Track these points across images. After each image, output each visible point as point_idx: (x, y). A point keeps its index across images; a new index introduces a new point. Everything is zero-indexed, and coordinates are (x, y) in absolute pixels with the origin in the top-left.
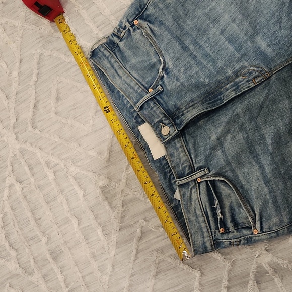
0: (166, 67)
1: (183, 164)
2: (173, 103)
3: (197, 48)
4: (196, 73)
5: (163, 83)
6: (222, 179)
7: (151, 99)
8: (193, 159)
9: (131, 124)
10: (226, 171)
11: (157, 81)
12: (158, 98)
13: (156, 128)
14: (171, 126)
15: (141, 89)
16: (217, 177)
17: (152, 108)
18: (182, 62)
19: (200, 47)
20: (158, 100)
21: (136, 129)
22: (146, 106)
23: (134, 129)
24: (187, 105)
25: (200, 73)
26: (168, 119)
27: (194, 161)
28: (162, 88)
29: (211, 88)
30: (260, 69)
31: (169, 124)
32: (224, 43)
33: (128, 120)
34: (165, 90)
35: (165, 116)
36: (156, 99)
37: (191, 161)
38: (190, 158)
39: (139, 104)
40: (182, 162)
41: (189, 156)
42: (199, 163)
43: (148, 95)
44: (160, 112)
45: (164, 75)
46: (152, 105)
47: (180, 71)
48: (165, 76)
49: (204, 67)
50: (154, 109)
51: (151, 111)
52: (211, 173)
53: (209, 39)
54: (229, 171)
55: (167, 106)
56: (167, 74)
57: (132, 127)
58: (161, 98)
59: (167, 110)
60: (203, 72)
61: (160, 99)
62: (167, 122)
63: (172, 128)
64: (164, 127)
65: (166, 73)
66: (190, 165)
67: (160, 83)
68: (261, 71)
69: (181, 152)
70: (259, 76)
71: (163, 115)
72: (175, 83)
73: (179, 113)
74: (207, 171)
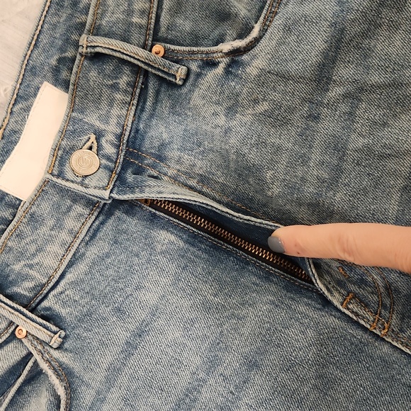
0: (245, 57)
1: (31, 266)
2: (165, 136)
3: (344, 108)
4: (278, 149)
5: (199, 75)
6: (61, 392)
7: (136, 70)
8: (62, 283)
9: (38, 57)
10: (88, 386)
11: (193, 53)
12: (152, 85)
13: (74, 132)
14: (106, 167)
15: (144, 22)
16: (58, 376)
17: (114, 87)
18: (285, 93)
19: (350, 114)
20: (146, 87)
21: (37, 80)
22: (109, 68)
23: (35, 74)
24: (186, 173)
25: (284, 159)
26: (118, 147)
27: (59, 289)
28: (185, 80)
29: (264, 205)
30: (387, 302)
31: (109, 158)
32: (394, 174)
33: (44, 40)
34: (184, 90)
35: (120, 137)
36: (145, 83)
37: (54, 280)
38: (60, 272)
39: (103, 44)
40: (36, 260)
41: (62, 268)
42: (64, 304)
43: (142, 53)
44: (119, 117)
45: (222, 66)
46: (124, 80)
47: (256, 101)
48: (220, 70)
49: (304, 160)
50: (119, 96)
51: (106, 91)
52: (56, 354)
53: (385, 124)
54: (93, 392)
55: (148, 126)
56: (227, 71)
57: (34, 67)
58: (157, 93)
59: (137, 131)
60: (291, 165)
61: (151, 92)
62: (109, 150)
63: (103, 174)
64: (90, 148)
65: (229, 66)
66: (43, 286)
67: (194, 67)
68: (384, 306)
69: (58, 241)
70: (366, 306)
71: (119, 131)
72: (219, 109)
73: (154, 167)
74: (56, 341)
